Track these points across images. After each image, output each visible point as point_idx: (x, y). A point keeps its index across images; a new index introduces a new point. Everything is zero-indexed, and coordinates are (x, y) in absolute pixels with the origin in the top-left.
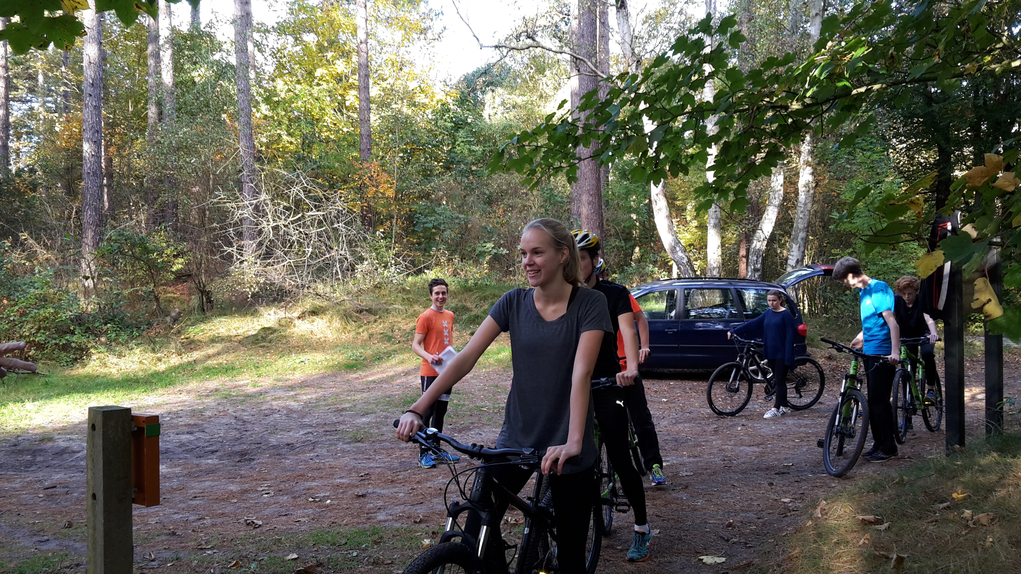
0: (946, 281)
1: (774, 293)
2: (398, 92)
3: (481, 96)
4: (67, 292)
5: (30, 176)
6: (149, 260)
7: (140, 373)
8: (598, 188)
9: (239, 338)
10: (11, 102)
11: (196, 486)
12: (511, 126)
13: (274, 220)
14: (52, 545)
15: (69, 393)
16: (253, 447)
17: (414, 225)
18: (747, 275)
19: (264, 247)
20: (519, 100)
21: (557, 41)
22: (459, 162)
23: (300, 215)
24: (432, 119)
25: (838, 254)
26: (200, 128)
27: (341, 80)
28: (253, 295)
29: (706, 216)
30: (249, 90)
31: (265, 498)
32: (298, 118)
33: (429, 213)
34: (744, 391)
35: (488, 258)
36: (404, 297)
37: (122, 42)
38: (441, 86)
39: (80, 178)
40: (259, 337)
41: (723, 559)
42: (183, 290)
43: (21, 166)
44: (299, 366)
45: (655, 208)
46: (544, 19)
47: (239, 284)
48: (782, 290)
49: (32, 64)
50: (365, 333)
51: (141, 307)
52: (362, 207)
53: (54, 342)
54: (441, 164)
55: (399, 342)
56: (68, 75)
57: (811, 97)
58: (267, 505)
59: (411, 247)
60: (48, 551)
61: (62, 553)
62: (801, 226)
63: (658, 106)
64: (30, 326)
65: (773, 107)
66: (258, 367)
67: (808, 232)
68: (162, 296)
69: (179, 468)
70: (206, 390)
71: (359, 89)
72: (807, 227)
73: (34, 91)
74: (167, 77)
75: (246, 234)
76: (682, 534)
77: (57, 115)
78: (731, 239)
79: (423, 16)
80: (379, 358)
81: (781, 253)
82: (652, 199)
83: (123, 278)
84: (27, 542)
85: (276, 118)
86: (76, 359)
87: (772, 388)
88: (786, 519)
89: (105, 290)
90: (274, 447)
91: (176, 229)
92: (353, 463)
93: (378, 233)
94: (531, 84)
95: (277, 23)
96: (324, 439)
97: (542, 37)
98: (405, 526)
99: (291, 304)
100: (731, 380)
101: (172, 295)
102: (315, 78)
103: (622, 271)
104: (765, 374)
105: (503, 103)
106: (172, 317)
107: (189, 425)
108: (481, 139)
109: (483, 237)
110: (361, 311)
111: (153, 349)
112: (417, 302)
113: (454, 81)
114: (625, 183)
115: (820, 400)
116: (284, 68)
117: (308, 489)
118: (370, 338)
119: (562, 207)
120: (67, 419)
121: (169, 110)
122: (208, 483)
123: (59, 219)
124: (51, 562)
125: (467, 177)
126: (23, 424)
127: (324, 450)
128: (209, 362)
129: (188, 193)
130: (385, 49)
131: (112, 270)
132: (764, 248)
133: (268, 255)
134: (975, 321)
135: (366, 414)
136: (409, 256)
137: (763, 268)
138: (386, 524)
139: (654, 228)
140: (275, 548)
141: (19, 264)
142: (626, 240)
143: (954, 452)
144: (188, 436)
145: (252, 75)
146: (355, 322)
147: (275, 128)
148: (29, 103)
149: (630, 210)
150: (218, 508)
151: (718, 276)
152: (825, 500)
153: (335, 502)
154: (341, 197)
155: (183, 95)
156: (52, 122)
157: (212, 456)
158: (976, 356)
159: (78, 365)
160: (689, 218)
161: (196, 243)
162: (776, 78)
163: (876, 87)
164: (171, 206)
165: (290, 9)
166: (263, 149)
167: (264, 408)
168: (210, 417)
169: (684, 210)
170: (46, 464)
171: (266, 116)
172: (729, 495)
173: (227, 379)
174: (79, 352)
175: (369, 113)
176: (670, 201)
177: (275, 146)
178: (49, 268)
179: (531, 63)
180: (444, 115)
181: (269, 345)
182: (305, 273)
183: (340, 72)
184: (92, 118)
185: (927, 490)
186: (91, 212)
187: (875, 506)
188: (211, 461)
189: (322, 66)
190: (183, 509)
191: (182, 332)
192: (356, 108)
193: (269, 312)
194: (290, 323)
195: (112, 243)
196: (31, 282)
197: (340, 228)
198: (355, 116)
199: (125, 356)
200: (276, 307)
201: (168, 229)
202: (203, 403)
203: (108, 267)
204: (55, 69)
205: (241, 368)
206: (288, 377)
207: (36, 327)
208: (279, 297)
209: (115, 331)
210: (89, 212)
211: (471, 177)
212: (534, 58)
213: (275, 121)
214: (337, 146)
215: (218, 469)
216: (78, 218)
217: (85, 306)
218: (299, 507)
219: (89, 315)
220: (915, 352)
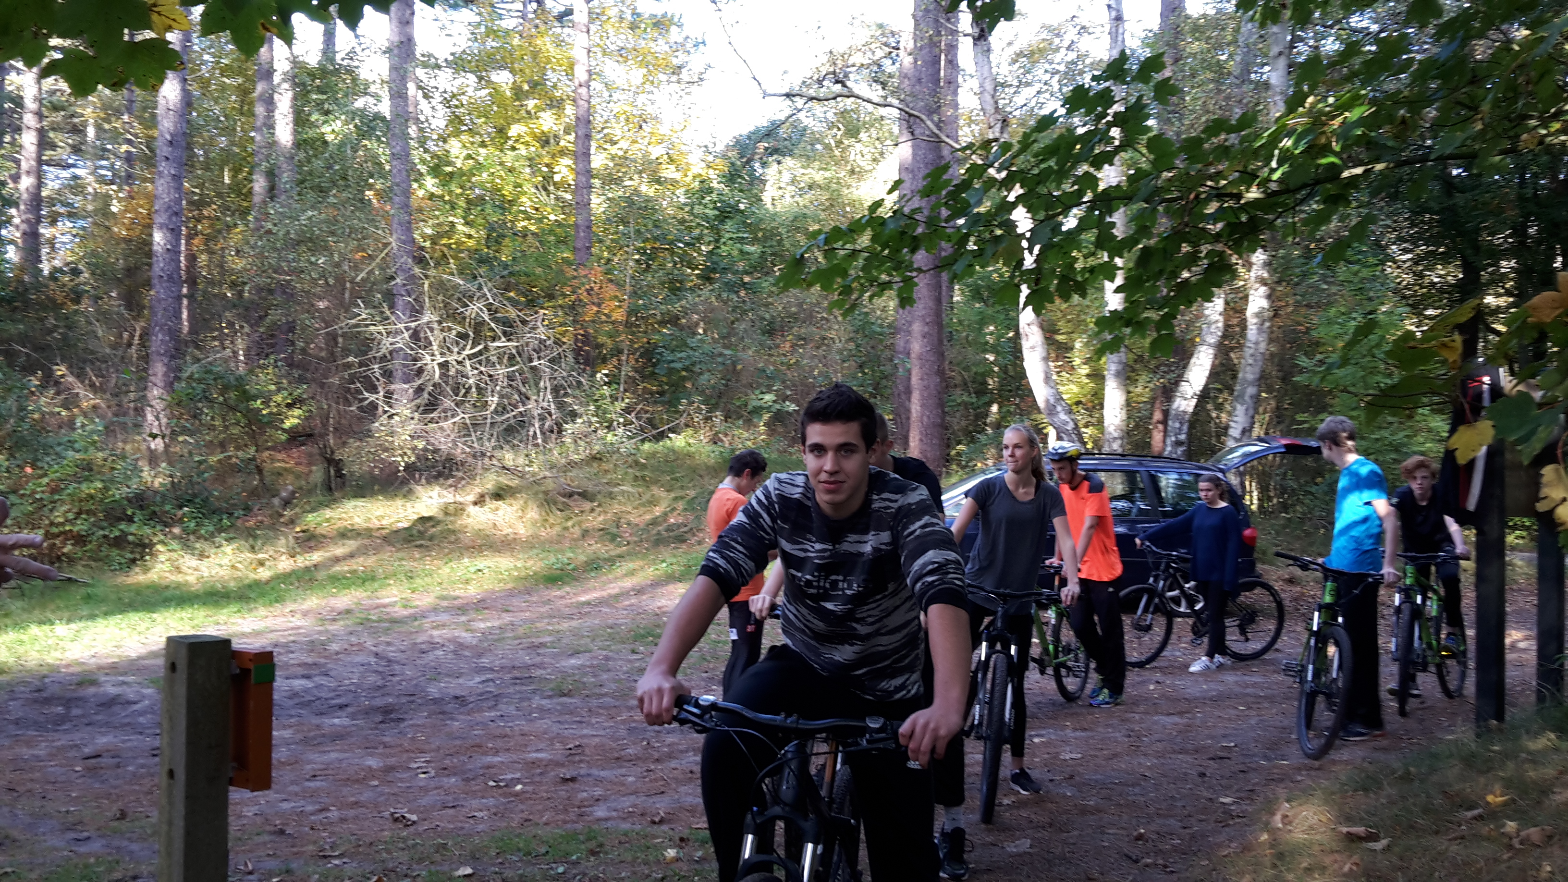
0: (1480, 466)
1: (1210, 480)
2: (635, 161)
3: (760, 171)
4: (124, 457)
5: (72, 280)
6: (250, 410)
7: (232, 583)
8: (938, 313)
9: (384, 532)
10: (45, 167)
11: (316, 759)
12: (805, 216)
13: (442, 354)
14: (96, 846)
15: (122, 612)
16: (404, 700)
17: (654, 365)
18: (1164, 450)
19: (426, 395)
20: (819, 177)
21: (879, 87)
22: (725, 270)
23: (480, 347)
24: (685, 204)
25: (1305, 422)
26: (332, 212)
27: (547, 142)
28: (408, 467)
29: (1105, 361)
30: (408, 155)
31: (422, 779)
32: (481, 198)
33: (677, 347)
34: (1158, 631)
35: (766, 417)
36: (638, 474)
37: (216, 79)
38: (700, 153)
39: (148, 284)
40: (415, 532)
42: (299, 457)
43: (57, 263)
44: (474, 577)
45: (1026, 345)
46: (860, 54)
47: (386, 450)
48: (1220, 475)
49: (79, 111)
50: (577, 528)
51: (236, 481)
52: (576, 335)
53: (101, 533)
54: (697, 272)
55: (628, 544)
56: (133, 127)
57: (1279, 181)
58: (425, 790)
59: (647, 397)
60: (89, 854)
61: (110, 859)
62: (1250, 377)
63: (1039, 190)
64: (65, 508)
65: (1219, 195)
66: (411, 578)
67: (1260, 386)
68: (267, 466)
69: (290, 731)
70: (332, 611)
71: (575, 155)
72: (1260, 379)
73: (80, 150)
74: (284, 133)
75: (398, 374)
76: (1067, 850)
77: (114, 187)
78: (1141, 395)
79: (675, 47)
80: (594, 566)
81: (1218, 417)
82: (1021, 330)
83: (208, 438)
84: (55, 841)
85: (447, 198)
86: (133, 561)
87: (1204, 625)
88: (1227, 829)
89: (181, 456)
90: (435, 701)
91: (291, 364)
92: (555, 728)
93: (599, 375)
94: (837, 153)
95: (452, 54)
96: (511, 690)
97: (856, 81)
98: (638, 827)
99: (463, 482)
100: (1139, 612)
101: (283, 465)
102: (509, 138)
103: (973, 441)
104: (1191, 603)
105: (794, 181)
106: (282, 499)
107: (306, 664)
108: (760, 235)
109: (759, 386)
110: (570, 495)
111: (253, 547)
112: (656, 482)
113: (720, 147)
114: (977, 305)
115: (1276, 646)
116: (461, 122)
117: (488, 767)
118: (583, 536)
119: (881, 341)
120: (119, 652)
121: (286, 183)
122: (334, 755)
123: (114, 346)
124: (95, 873)
125: (737, 292)
126: (52, 658)
127: (512, 707)
128: (337, 568)
129: (311, 309)
130: (615, 97)
131: (192, 425)
132: (1190, 409)
133: (431, 406)
134: (1515, 528)
135: (575, 653)
136: (647, 412)
137: (1190, 442)
138: (609, 824)
139: (1022, 375)
140: (437, 857)
141: (52, 414)
142: (978, 393)
143: (1489, 730)
144: (303, 682)
145: (413, 131)
146: (561, 511)
147: (446, 213)
148: (72, 170)
149: (985, 348)
150: (350, 794)
151: (1120, 451)
152: (1288, 801)
153: (529, 788)
154: (543, 320)
155: (309, 161)
156: (107, 198)
157: (340, 713)
158: (1522, 582)
159: (137, 569)
160: (1077, 361)
161: (322, 385)
162: (1224, 151)
163: (1379, 167)
164: (285, 328)
165: (473, 33)
166: (428, 244)
167: (419, 640)
168: (337, 653)
169: (1070, 348)
170: (85, 721)
171: (432, 194)
172: (1137, 790)
173: (364, 594)
174: (139, 550)
175: (589, 194)
176: (1048, 335)
177: (444, 241)
178: (97, 420)
179: (839, 121)
180: (703, 198)
181: (429, 543)
182: (486, 435)
183: (545, 129)
184: (169, 193)
185: (1447, 789)
186: (164, 335)
187: (1368, 813)
188: (338, 721)
189: (519, 121)
190: (296, 794)
191: (298, 521)
192: (569, 185)
193: (431, 493)
194: (459, 509)
195: (194, 385)
196: (69, 441)
197: (542, 367)
198: (568, 196)
199: (208, 557)
200: (441, 486)
201: (280, 363)
202: (327, 631)
203: (187, 420)
204: (113, 119)
205: (385, 578)
206: (457, 593)
207: (75, 510)
208: (446, 471)
209: (195, 518)
210: (160, 336)
211: (742, 293)
212: (843, 113)
213: (445, 202)
214: (540, 242)
215: (349, 734)
216: (143, 345)
217: (150, 479)
218: (474, 794)
219: (156, 492)
220: (1427, 575)
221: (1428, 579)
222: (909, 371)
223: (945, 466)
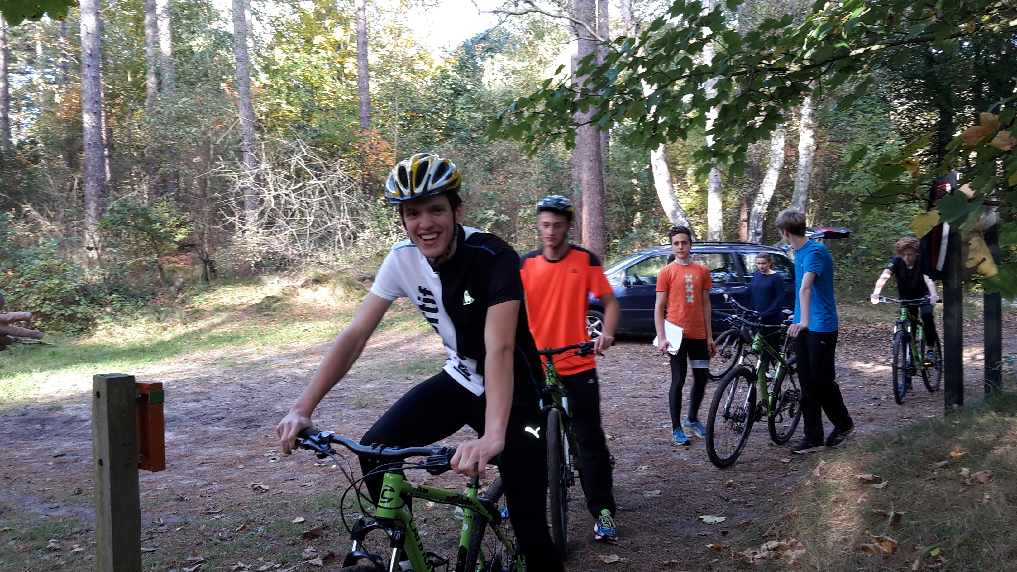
0: (945, 242)
1: (764, 256)
2: (397, 59)
3: (480, 63)
4: (72, 263)
5: (31, 148)
6: (152, 230)
7: (146, 343)
8: (598, 154)
9: (243, 307)
10: (11, 74)
11: (203, 453)
12: (510, 92)
13: (275, 189)
14: (63, 511)
15: (76, 363)
16: (260, 413)
18: (748, 239)
19: (266, 217)
20: (519, 66)
21: (556, 5)
22: (459, 129)
23: (301, 184)
24: (431, 87)
25: (839, 217)
26: (199, 98)
27: (339, 48)
28: (257, 264)
29: (707, 181)
30: (247, 59)
31: (271, 464)
32: (297, 87)
35: (489, 225)
37: (119, 12)
38: (440, 52)
39: (81, 149)
40: (263, 306)
41: (723, 519)
42: (186, 260)
43: (22, 138)
44: (304, 334)
45: (655, 173)
47: (242, 253)
48: (782, 253)
49: (30, 35)
51: (146, 276)
52: (363, 175)
53: (60, 312)
54: (441, 131)
55: (402, 310)
56: (66, 46)
57: (811, 59)
58: (274, 470)
60: (59, 517)
61: (72, 519)
62: (802, 189)
63: (655, 69)
64: (35, 297)
65: (771, 69)
66: (263, 336)
67: (808, 195)
68: (166, 266)
69: (187, 435)
70: (212, 359)
71: (358, 56)
72: (808, 190)
73: (33, 62)
74: (166, 47)
75: (248, 203)
76: (683, 494)
77: (56, 86)
78: (731, 203)
82: (652, 164)
83: (126, 249)
84: (38, 509)
85: (275, 87)
86: (82, 330)
88: (785, 478)
89: (109, 261)
90: (280, 414)
91: (178, 199)
92: (357, 428)
93: (379, 201)
94: (530, 50)
96: (329, 405)
97: (540, 1)
99: (294, 273)
101: (176, 265)
102: (313, 46)
103: (624, 237)
105: (503, 70)
106: (176, 287)
107: (196, 393)
108: (481, 105)
109: (484, 205)
110: (363, 279)
111: (159, 319)
113: (453, 48)
114: (625, 148)
116: (282, 36)
119: (562, 173)
120: (75, 389)
121: (167, 80)
122: (215, 450)
123: (61, 190)
124: (62, 528)
125: (467, 144)
126: (31, 394)
127: (330, 416)
128: (214, 331)
129: (189, 163)
130: (383, 16)
131: (115, 241)
132: (765, 211)
133: (270, 224)
134: (974, 282)
135: (370, 381)
137: (765, 232)
139: (655, 193)
140: (282, 511)
141: (24, 236)
142: (626, 205)
143: (953, 411)
144: (194, 404)
145: (250, 43)
146: (358, 290)
147: (275, 97)
148: (28, 75)
149: (631, 175)
150: (225, 474)
151: (719, 240)
152: (824, 460)
154: (341, 166)
155: (182, 65)
156: (52, 93)
157: (219, 423)
158: (976, 316)
159: (84, 335)
160: (689, 183)
161: (198, 213)
162: (774, 40)
163: (875, 48)
164: (172, 176)
166: (263, 117)
167: (268, 376)
168: (216, 385)
169: (685, 174)
170: (55, 433)
171: (265, 84)
173: (232, 347)
174: (84, 322)
175: (368, 81)
176: (671, 166)
177: (275, 115)
178: (52, 239)
179: (530, 29)
180: (443, 82)
181: (273, 313)
182: (307, 242)
183: (338, 39)
184: (91, 89)
185: (926, 449)
186: (93, 183)
187: (873, 465)
188: (218, 428)
189: (320, 34)
190: (191, 475)
191: (187, 301)
192: (355, 76)
193: (273, 281)
194: (294, 291)
195: (115, 214)
196: (35, 254)
197: (342, 196)
198: (354, 83)
199: (130, 326)
200: (279, 276)
201: (170, 199)
202: (209, 371)
203: (112, 237)
204: (53, 40)
205: (246, 336)
206: (293, 345)
207: (41, 298)
208: (282, 266)
209: (120, 301)
210: (91, 183)
211: (471, 144)
212: (533, 24)
213: (274, 89)
214: (337, 114)
215: (225, 436)
216: (80, 189)
217: (89, 277)
218: (305, 471)
219: (94, 285)
220: (915, 313)
221: (917, 317)
222: (581, 192)
223: (605, 253)
